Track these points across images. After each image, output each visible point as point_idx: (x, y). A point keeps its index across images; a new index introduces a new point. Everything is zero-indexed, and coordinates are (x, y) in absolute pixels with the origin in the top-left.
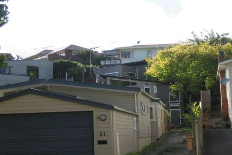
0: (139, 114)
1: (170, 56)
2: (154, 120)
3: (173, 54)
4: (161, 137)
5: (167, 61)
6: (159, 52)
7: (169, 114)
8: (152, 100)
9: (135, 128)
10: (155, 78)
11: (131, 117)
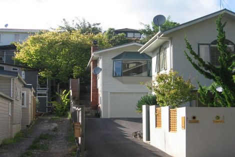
0: (14, 99)
1: (41, 42)
2: (25, 106)
3: (44, 40)
4: (30, 124)
5: (38, 47)
6: (30, 37)
8: (25, 86)
9: (10, 114)
11: (6, 102)
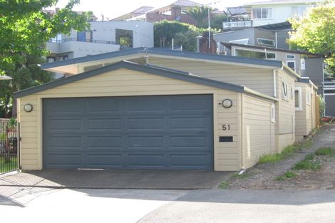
0: (279, 100)
1: (326, 16)
2: (300, 108)
3: (330, 12)
4: (310, 134)
5: (321, 23)
6: (310, 10)
7: (323, 101)
8: (299, 80)
9: (273, 120)
10: (303, 48)
11: (266, 104)
